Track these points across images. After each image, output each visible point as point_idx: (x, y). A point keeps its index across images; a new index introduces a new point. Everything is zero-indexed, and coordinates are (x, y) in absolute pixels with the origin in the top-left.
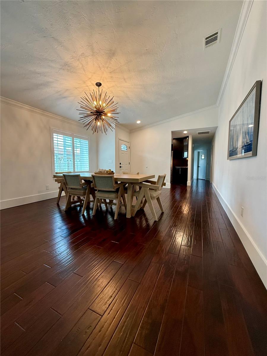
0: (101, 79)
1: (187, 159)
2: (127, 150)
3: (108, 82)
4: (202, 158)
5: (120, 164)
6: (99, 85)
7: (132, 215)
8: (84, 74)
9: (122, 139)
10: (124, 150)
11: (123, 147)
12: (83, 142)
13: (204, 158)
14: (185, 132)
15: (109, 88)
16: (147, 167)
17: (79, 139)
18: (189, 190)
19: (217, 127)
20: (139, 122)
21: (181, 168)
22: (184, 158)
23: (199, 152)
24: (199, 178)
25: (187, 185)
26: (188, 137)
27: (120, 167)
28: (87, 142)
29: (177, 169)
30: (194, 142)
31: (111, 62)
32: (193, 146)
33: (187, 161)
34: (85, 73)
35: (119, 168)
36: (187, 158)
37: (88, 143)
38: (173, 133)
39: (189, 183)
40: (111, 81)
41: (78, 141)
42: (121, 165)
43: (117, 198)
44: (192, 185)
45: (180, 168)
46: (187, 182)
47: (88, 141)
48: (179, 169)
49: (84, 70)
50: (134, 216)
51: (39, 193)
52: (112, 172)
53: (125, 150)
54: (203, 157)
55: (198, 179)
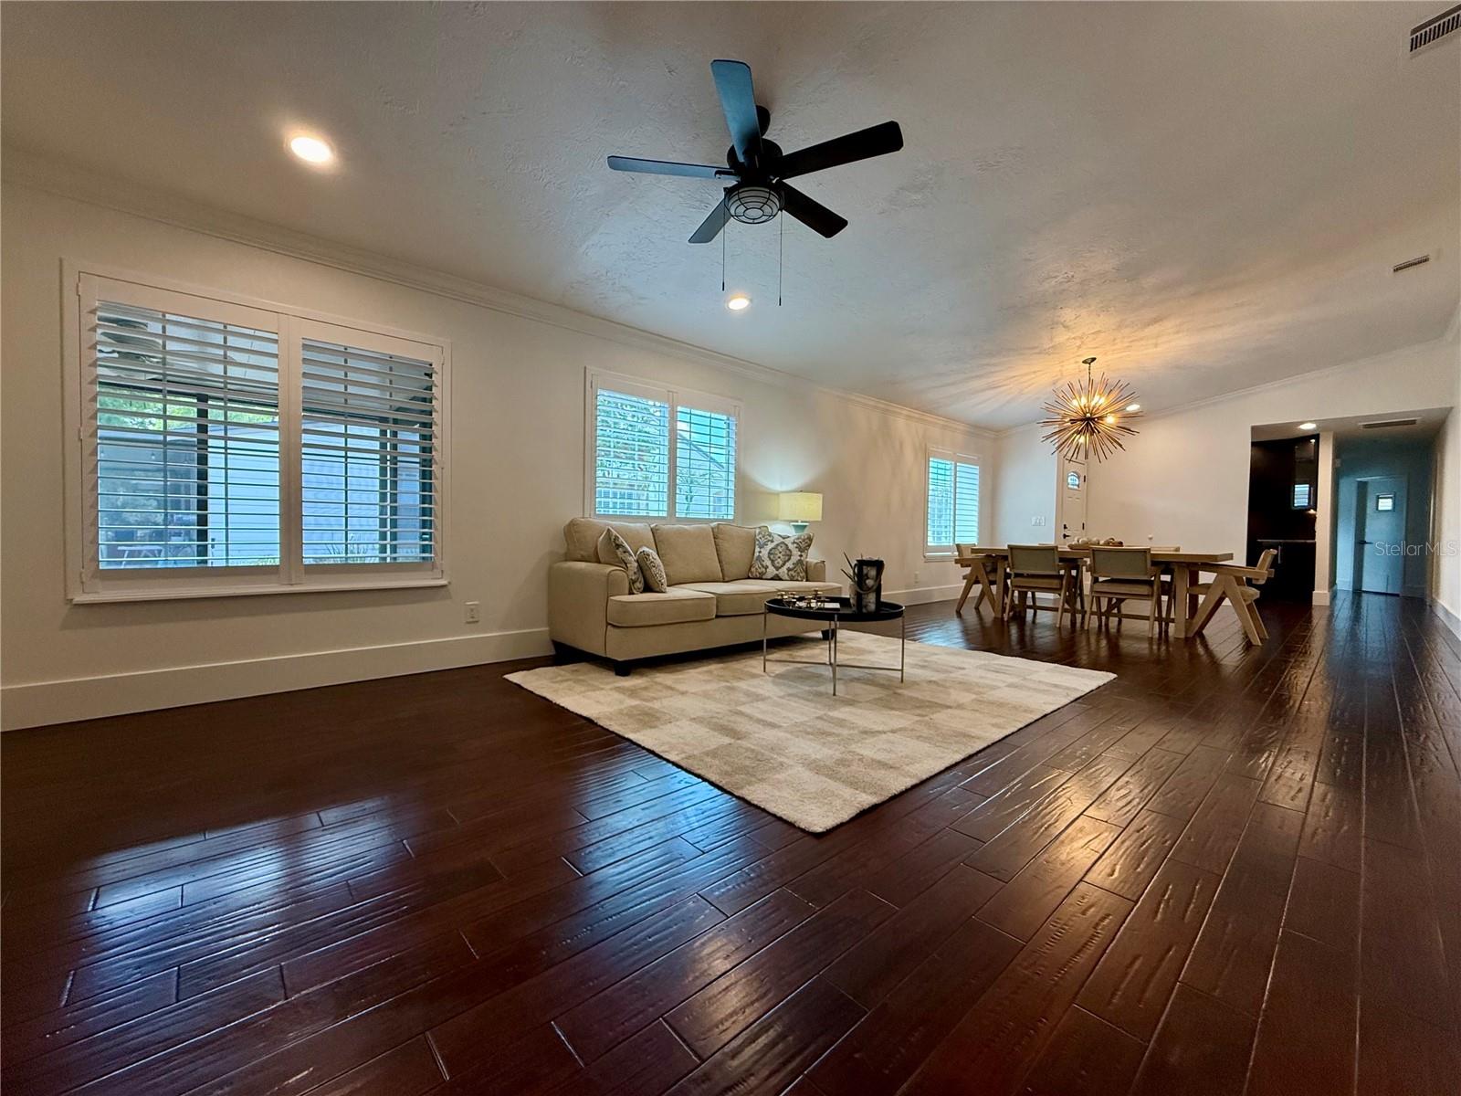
1: (1312, 512)
2: (1078, 486)
4: (1380, 509)
5: (1065, 527)
10: (1072, 486)
12: (968, 470)
13: (1390, 508)
14: (1306, 426)
16: (1151, 539)
18: (1319, 621)
19: (1452, 408)
21: (1285, 544)
22: (1294, 508)
23: (1362, 487)
24: (1364, 589)
25: (1314, 603)
26: (1317, 437)
27: (1065, 536)
28: (976, 469)
30: (1338, 454)
32: (1338, 465)
33: (1313, 518)
35: (1061, 538)
36: (1307, 510)
37: (977, 472)
38: (1254, 429)
42: (1067, 533)
43: (1152, 595)
44: (1334, 606)
45: (1279, 544)
46: (1312, 594)
47: (977, 467)
53: (1076, 487)
54: (1386, 504)
55: (1358, 592)
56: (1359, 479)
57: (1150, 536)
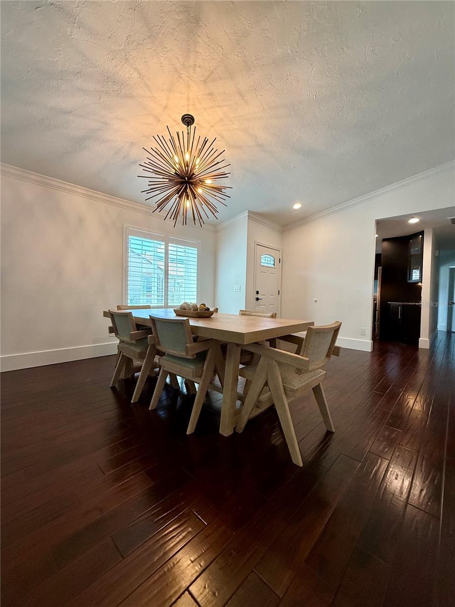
0: (189, 105)
1: (420, 284)
2: (274, 265)
3: (205, 109)
5: (258, 293)
6: (188, 120)
7: (235, 428)
8: (149, 97)
9: (261, 242)
10: (267, 265)
11: (266, 260)
12: (189, 251)
14: (414, 221)
15: (212, 126)
16: (316, 301)
17: (184, 247)
18: (423, 359)
20: (297, 206)
21: (403, 305)
22: (411, 281)
23: (452, 272)
24: (453, 331)
25: (419, 347)
26: (422, 233)
27: (257, 299)
29: (391, 307)
30: (438, 246)
31: (197, 50)
32: (437, 255)
33: (420, 288)
34: (151, 95)
35: (255, 301)
36: (418, 283)
37: (196, 252)
38: (380, 224)
39: (424, 341)
40: (211, 107)
41: (182, 250)
42: (259, 296)
44: (435, 347)
45: (400, 305)
47: (196, 249)
48: (397, 307)
49: (147, 86)
50: (240, 430)
51: (94, 342)
52: (206, 310)
53: (270, 265)
55: (449, 333)
56: (450, 267)
57: (315, 300)
